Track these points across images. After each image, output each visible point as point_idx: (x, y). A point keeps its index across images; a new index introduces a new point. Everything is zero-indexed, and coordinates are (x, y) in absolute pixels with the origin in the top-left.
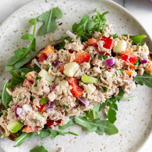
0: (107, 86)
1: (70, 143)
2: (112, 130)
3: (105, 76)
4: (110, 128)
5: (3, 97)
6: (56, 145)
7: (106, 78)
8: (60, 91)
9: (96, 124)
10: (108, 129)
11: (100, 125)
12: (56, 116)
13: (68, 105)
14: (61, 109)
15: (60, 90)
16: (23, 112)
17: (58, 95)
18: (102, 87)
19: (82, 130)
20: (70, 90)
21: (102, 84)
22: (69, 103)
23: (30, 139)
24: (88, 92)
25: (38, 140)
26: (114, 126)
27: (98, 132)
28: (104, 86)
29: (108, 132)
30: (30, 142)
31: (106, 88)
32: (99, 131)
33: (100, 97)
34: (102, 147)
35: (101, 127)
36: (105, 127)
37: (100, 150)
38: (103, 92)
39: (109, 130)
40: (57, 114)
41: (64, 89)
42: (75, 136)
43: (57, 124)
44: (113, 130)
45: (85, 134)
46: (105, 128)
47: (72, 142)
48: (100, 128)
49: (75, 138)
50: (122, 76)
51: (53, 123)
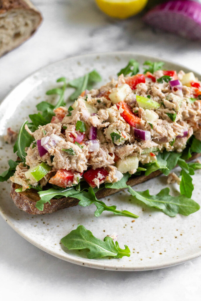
0: (174, 112)
1: (124, 229)
2: (189, 207)
3: (171, 98)
4: (186, 204)
5: (21, 140)
6: (104, 232)
7: (172, 100)
8: (105, 114)
9: (163, 201)
10: (183, 207)
11: (171, 202)
12: (101, 156)
13: (118, 133)
14: (108, 146)
15: (106, 112)
16: (51, 140)
17: (103, 120)
18: (168, 114)
19: (143, 210)
20: (121, 114)
21: (167, 110)
22: (119, 131)
23: (60, 224)
24: (147, 118)
25: (73, 226)
26: (193, 201)
27: (168, 213)
28: (170, 112)
29: (184, 211)
30: (60, 229)
31: (173, 114)
32: (170, 211)
33: (166, 128)
34: (177, 234)
35: (172, 204)
36: (179, 204)
37: (174, 238)
38: (169, 122)
39: (186, 207)
40: (102, 152)
41: (111, 112)
42: (133, 219)
43: (103, 177)
44: (191, 206)
45: (147, 216)
46: (178, 206)
47: (128, 227)
48: (171, 206)
49: (133, 222)
50: (195, 107)
51: (97, 176)
